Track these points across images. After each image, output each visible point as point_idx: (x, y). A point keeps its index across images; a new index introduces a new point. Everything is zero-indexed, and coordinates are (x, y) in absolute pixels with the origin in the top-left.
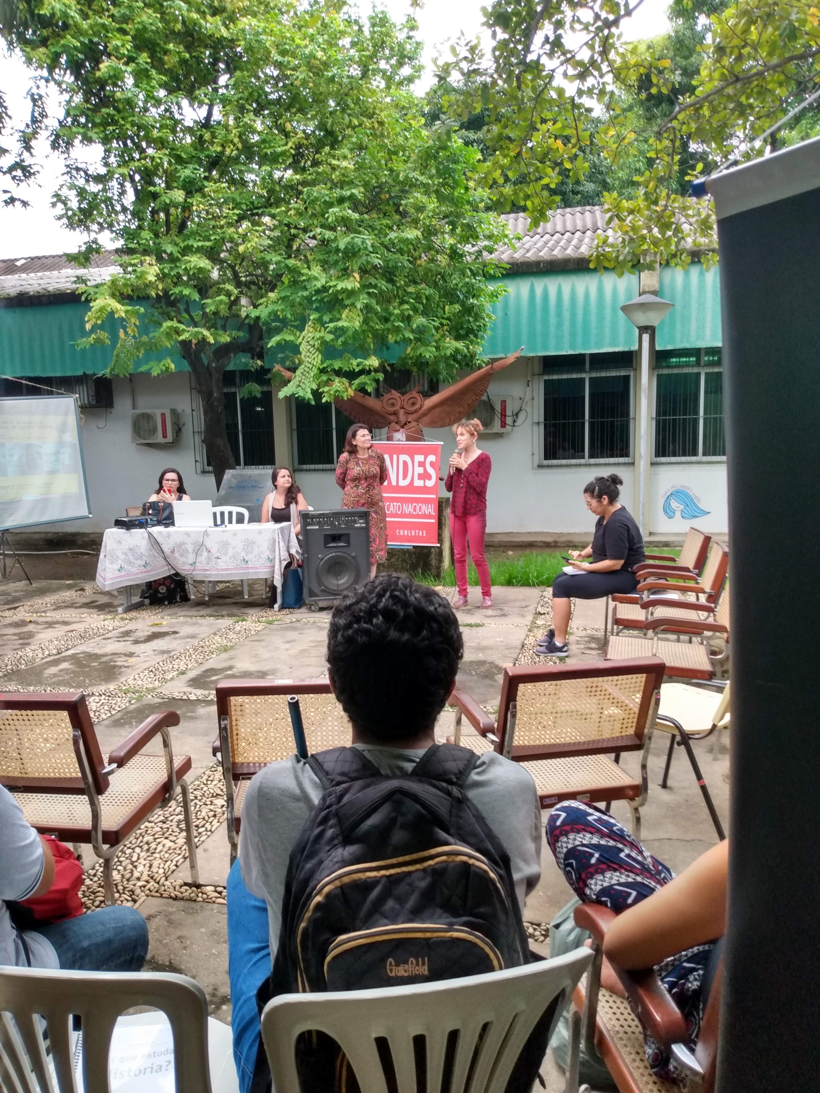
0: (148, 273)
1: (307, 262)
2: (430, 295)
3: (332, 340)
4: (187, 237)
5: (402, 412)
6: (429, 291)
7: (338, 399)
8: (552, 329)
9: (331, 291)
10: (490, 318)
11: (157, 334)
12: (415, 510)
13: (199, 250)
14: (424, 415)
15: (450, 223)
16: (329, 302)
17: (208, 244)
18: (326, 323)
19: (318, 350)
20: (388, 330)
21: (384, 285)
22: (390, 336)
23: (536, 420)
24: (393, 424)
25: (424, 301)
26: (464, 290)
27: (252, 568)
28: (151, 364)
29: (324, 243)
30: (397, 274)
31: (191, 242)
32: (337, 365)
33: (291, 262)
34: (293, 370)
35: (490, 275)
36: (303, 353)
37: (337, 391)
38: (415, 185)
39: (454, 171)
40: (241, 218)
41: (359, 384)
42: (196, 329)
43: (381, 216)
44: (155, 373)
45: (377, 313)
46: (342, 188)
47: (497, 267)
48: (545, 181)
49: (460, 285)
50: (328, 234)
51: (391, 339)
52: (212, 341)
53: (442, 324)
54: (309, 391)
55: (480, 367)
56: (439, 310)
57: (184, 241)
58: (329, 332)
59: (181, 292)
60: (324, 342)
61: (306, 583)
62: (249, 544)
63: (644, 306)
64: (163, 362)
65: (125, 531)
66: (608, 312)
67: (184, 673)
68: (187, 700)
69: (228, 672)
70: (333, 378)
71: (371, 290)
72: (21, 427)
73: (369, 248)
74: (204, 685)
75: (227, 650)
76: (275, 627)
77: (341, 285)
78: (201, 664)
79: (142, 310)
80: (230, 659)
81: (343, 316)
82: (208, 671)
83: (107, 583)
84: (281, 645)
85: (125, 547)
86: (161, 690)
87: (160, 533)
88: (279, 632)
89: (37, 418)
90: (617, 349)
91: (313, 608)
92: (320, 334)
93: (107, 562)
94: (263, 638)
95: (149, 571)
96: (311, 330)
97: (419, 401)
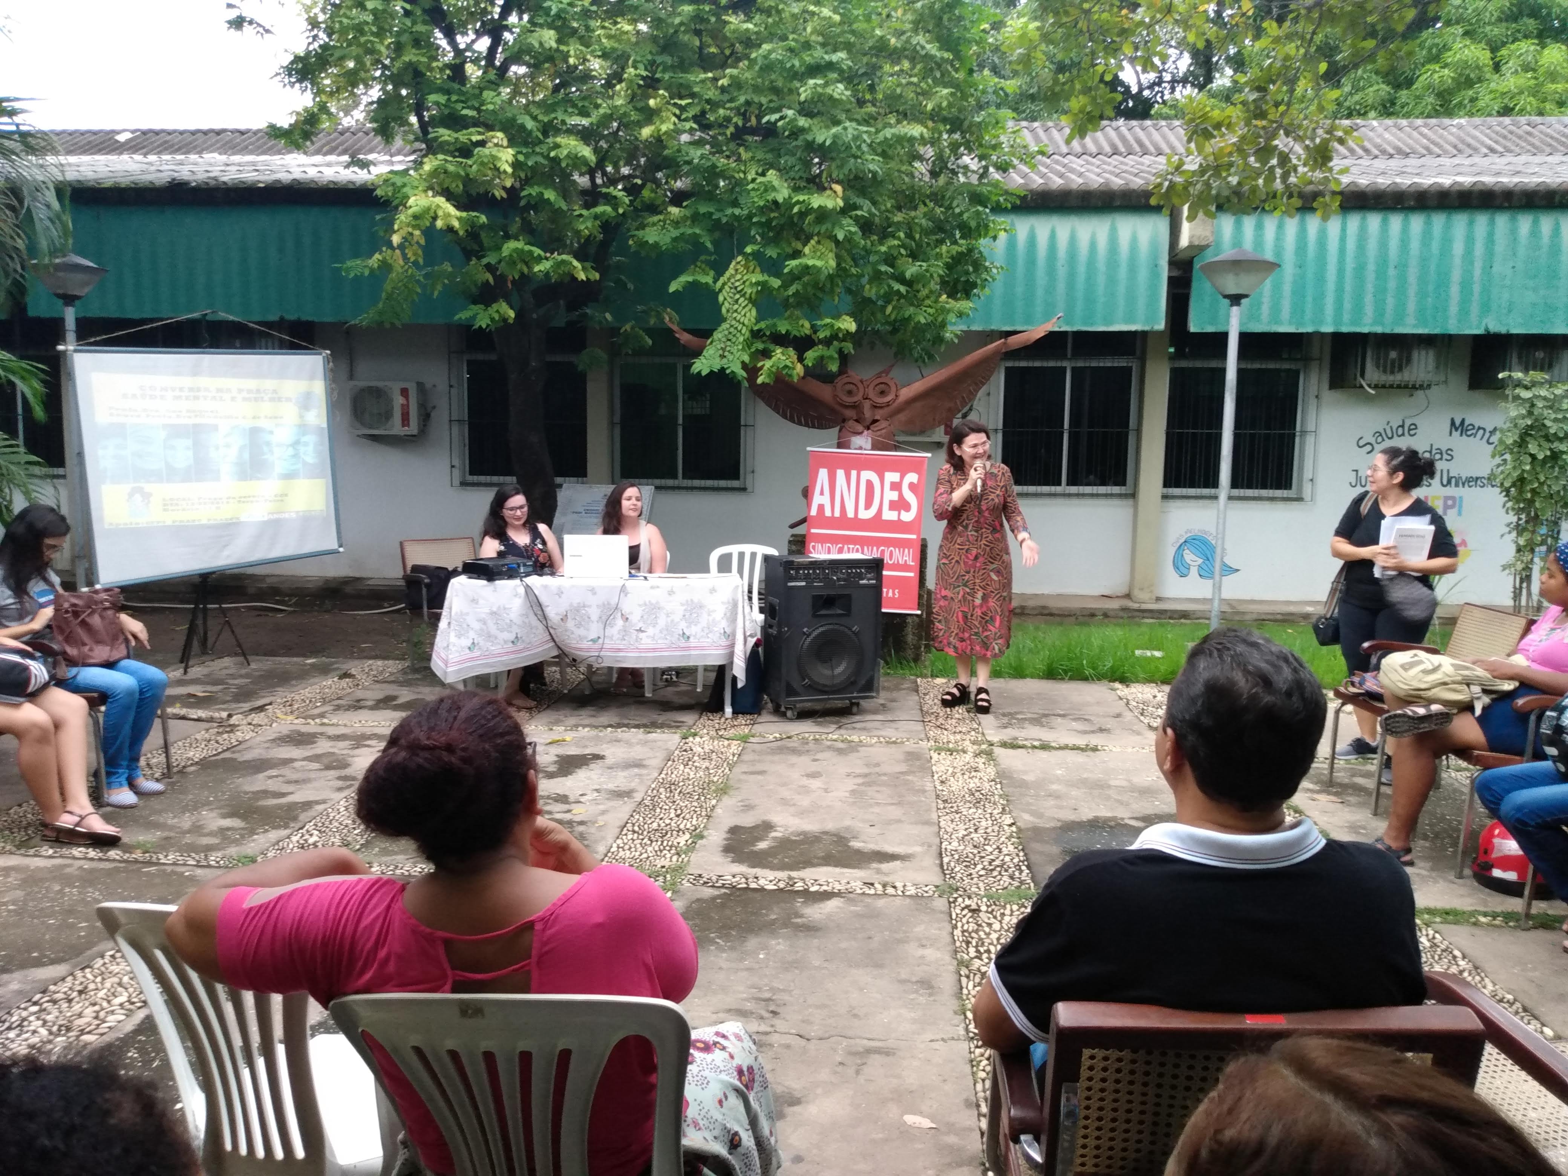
0: (499, 159)
3: (779, 288)
5: (866, 404)
7: (780, 379)
9: (795, 210)
14: (899, 410)
19: (752, 301)
24: (851, 423)
27: (696, 648)
28: (476, 309)
32: (783, 327)
34: (706, 334)
36: (726, 306)
37: (780, 367)
41: (814, 358)
42: (562, 257)
44: (482, 324)
52: (583, 277)
54: (740, 365)
59: (540, 194)
60: (763, 291)
62: (694, 609)
63: (1238, 265)
64: (495, 306)
65: (484, 582)
66: (1123, 272)
67: (702, 837)
68: (762, 890)
69: (773, 834)
70: (772, 347)
71: (859, 213)
72: (245, 399)
73: (865, 147)
74: (759, 860)
75: (723, 790)
76: (757, 747)
77: (817, 201)
78: (709, 817)
79: (483, 219)
80: (748, 807)
81: (807, 250)
82: (734, 830)
83: (450, 670)
84: (805, 781)
85: (484, 610)
86: (693, 870)
87: (545, 587)
88: (776, 758)
89: (269, 384)
90: (1133, 328)
91: (789, 714)
92: (757, 277)
93: (452, 634)
94: (759, 767)
95: (520, 651)
96: (740, 269)
97: (893, 389)
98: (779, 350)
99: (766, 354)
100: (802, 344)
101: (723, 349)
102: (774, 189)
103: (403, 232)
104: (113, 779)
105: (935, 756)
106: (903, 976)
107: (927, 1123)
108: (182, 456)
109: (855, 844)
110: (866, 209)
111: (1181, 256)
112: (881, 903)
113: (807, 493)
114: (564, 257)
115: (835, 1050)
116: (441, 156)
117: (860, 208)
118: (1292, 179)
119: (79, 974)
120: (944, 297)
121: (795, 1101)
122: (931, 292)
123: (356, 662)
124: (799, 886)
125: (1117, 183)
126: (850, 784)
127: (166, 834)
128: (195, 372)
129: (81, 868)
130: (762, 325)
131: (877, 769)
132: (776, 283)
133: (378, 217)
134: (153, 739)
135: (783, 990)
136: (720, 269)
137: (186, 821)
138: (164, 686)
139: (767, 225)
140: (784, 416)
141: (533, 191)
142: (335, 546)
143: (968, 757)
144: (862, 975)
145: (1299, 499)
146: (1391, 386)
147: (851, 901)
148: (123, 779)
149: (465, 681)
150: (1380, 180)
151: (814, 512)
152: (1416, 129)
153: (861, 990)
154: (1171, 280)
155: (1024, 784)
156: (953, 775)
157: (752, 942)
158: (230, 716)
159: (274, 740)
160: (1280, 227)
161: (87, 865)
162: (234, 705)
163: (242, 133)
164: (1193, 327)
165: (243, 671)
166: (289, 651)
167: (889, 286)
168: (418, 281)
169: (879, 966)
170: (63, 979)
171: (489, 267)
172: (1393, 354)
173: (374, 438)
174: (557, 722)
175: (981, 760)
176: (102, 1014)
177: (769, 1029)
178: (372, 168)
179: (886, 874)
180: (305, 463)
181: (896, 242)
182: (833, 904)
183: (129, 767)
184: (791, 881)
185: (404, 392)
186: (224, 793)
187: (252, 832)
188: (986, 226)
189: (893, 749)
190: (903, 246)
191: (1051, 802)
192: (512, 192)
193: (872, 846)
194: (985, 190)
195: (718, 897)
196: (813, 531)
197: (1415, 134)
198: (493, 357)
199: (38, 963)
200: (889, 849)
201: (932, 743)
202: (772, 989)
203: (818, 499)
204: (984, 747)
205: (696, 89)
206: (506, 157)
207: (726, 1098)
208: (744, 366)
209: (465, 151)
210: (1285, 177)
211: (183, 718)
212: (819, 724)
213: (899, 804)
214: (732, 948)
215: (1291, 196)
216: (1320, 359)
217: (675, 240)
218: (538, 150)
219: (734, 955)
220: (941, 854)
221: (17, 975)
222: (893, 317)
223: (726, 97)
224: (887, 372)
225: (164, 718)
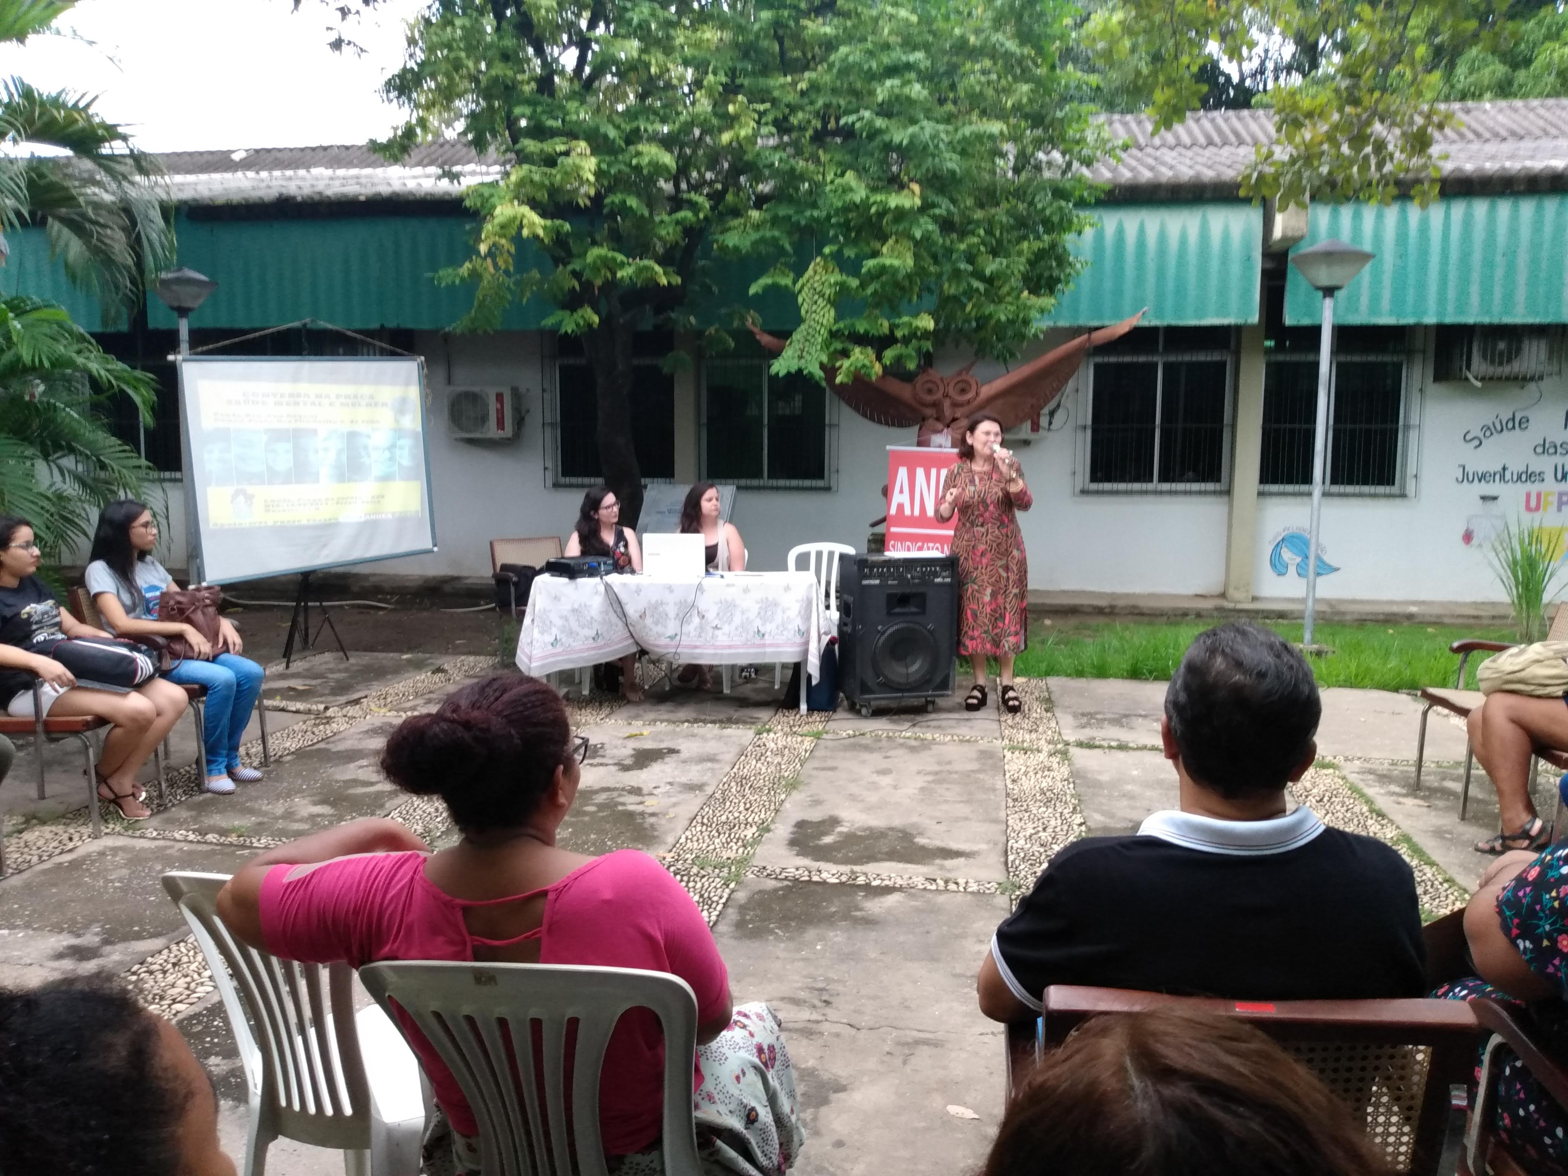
0: (581, 168)
3: (857, 288)
5: (946, 402)
7: (859, 379)
9: (873, 210)
14: (981, 408)
19: (829, 301)
23: (1080, 422)
24: (931, 422)
25: (998, 234)
27: (771, 645)
32: (861, 327)
36: (805, 307)
37: (858, 367)
41: (892, 357)
42: (643, 262)
50: (879, 121)
52: (662, 282)
54: (818, 366)
60: (841, 291)
62: (768, 607)
63: (1331, 256)
64: (580, 312)
65: (566, 580)
66: (1215, 264)
67: (768, 830)
68: (824, 883)
69: (839, 829)
70: (850, 346)
71: (937, 211)
72: (342, 404)
73: (941, 145)
74: (823, 854)
75: (793, 785)
76: (829, 743)
77: (894, 201)
78: (777, 811)
79: (567, 227)
80: (817, 803)
81: (885, 250)
82: (801, 825)
83: (533, 665)
84: (875, 778)
85: (565, 607)
86: (758, 862)
87: (624, 585)
88: (848, 754)
89: (366, 390)
90: (1225, 321)
91: (864, 711)
92: (836, 277)
93: (536, 631)
94: (830, 763)
95: (600, 648)
96: (819, 270)
97: (974, 387)
98: (857, 350)
99: (845, 354)
100: (880, 343)
101: (802, 350)
102: (851, 190)
103: (490, 242)
104: (213, 767)
105: (1008, 755)
106: (958, 971)
107: (969, 1114)
108: (283, 460)
109: (921, 841)
110: (944, 207)
111: (1275, 249)
112: (942, 899)
113: (886, 492)
114: (646, 262)
115: (884, 1041)
116: (526, 167)
117: (939, 206)
118: (1388, 168)
119: (174, 947)
120: (1026, 293)
121: (841, 1088)
122: (1012, 289)
123: (449, 658)
124: (861, 880)
125: (1208, 175)
126: (921, 781)
127: (260, 819)
128: (296, 379)
129: (181, 849)
130: (841, 325)
131: (948, 767)
132: (854, 283)
133: (468, 227)
134: (252, 728)
135: (838, 981)
136: (799, 270)
137: (279, 808)
138: (260, 679)
139: (846, 227)
140: (864, 415)
141: (615, 198)
142: (428, 545)
143: (1042, 756)
144: (918, 969)
145: (1403, 496)
146: (1500, 379)
147: (912, 896)
148: (222, 767)
149: (548, 676)
150: (1488, 165)
151: (893, 511)
152: (1532, 110)
153: (915, 982)
154: (1265, 272)
155: (1097, 785)
156: (1026, 774)
157: (811, 933)
158: (326, 708)
159: (367, 732)
160: (1380, 217)
161: (186, 847)
162: (331, 698)
163: (347, 148)
164: (1289, 319)
165: (342, 666)
166: (388, 647)
167: (969, 284)
168: (509, 288)
169: (934, 959)
170: (160, 952)
171: (576, 275)
172: (1502, 346)
173: (471, 442)
174: (637, 717)
175: (1055, 760)
176: (193, 985)
177: (820, 1018)
178: (462, 179)
179: (949, 871)
180: (400, 465)
181: (975, 240)
182: (892, 899)
183: (227, 756)
184: (854, 875)
185: (500, 397)
186: (316, 782)
187: (341, 819)
188: (1070, 222)
189: (966, 748)
190: (983, 243)
191: (1125, 802)
192: (597, 200)
193: (938, 843)
194: (1068, 186)
195: (781, 889)
196: (893, 530)
197: (1531, 116)
198: (581, 361)
199: (138, 937)
200: (954, 846)
201: (1006, 741)
202: (828, 980)
203: (899, 498)
204: (1059, 746)
205: (776, 94)
206: (589, 165)
207: (744, 1074)
208: (822, 366)
209: (550, 161)
210: (1380, 165)
211: (283, 710)
212: (894, 722)
213: (968, 802)
214: (790, 939)
215: (1387, 185)
216: (1424, 352)
217: (755, 243)
218: (620, 157)
219: (792, 945)
220: (1006, 852)
221: (119, 947)
222: (973, 314)
223: (806, 100)
224: (968, 369)
225: (262, 709)
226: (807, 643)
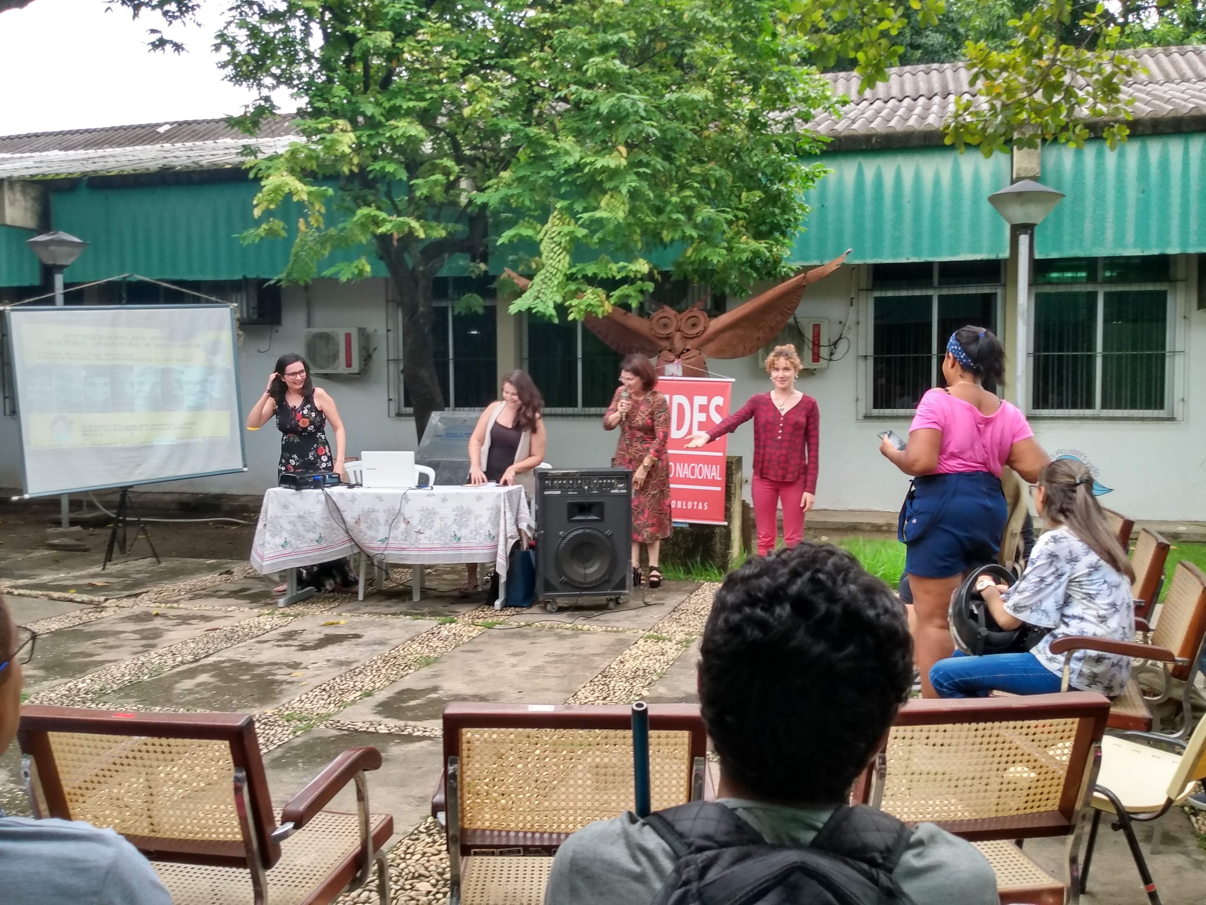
0: (340, 142)
1: (555, 131)
2: (722, 178)
3: (585, 236)
4: (395, 95)
5: (678, 335)
6: (719, 172)
7: (589, 315)
8: (888, 227)
9: (586, 170)
10: (803, 210)
11: (348, 225)
12: (693, 474)
13: (409, 112)
14: (710, 340)
15: (748, 81)
16: (583, 185)
17: (423, 104)
18: (578, 213)
19: (565, 249)
20: (663, 224)
21: (659, 163)
22: (665, 233)
23: (862, 353)
24: (665, 352)
25: (713, 186)
26: (769, 171)
27: (466, 548)
28: (340, 265)
29: (578, 106)
30: (677, 148)
31: (398, 102)
32: (590, 270)
33: (533, 131)
34: (530, 277)
35: (804, 151)
36: (545, 254)
37: (589, 305)
38: (706, 30)
39: (759, 10)
40: (468, 71)
41: (620, 297)
42: (401, 219)
43: (656, 70)
44: (344, 278)
45: (648, 201)
46: (605, 32)
47: (815, 140)
48: (885, 25)
49: (763, 164)
50: (586, 94)
51: (666, 236)
52: (422, 235)
53: (736, 216)
54: (552, 305)
55: (786, 277)
56: (733, 197)
57: (389, 100)
58: (582, 225)
59: (383, 168)
60: (574, 240)
61: (540, 571)
62: (463, 514)
63: (1022, 196)
64: (355, 262)
65: (293, 491)
70: (584, 287)
71: (645, 170)
72: (157, 345)
75: (429, 663)
76: (496, 632)
77: (602, 162)
79: (332, 192)
80: (435, 676)
81: (602, 204)
84: (505, 659)
85: (293, 514)
87: (342, 494)
88: (502, 641)
91: (549, 607)
92: (568, 228)
93: (268, 534)
94: (479, 647)
95: (324, 549)
96: (557, 222)
97: (702, 321)
98: (590, 290)
99: (578, 294)
100: (609, 285)
101: (539, 291)
102: (568, 153)
103: (261, 207)
105: (640, 642)
108: (100, 391)
117: (646, 165)
131: (576, 651)
132: (582, 232)
136: (541, 222)
141: (376, 167)
142: (239, 465)
143: (669, 644)
145: (1172, 419)
156: (637, 657)
158: (106, 600)
162: (117, 593)
165: (151, 568)
167: (683, 232)
174: (354, 610)
175: (677, 647)
180: (213, 398)
181: (691, 192)
185: (348, 338)
189: (609, 637)
190: (699, 195)
192: (362, 167)
201: (651, 632)
204: (693, 637)
206: (348, 139)
208: (555, 305)
211: (71, 600)
213: (563, 677)
217: (503, 199)
218: (380, 131)
226: (496, 547)
